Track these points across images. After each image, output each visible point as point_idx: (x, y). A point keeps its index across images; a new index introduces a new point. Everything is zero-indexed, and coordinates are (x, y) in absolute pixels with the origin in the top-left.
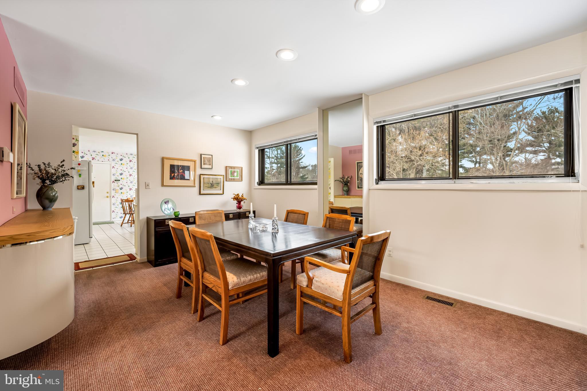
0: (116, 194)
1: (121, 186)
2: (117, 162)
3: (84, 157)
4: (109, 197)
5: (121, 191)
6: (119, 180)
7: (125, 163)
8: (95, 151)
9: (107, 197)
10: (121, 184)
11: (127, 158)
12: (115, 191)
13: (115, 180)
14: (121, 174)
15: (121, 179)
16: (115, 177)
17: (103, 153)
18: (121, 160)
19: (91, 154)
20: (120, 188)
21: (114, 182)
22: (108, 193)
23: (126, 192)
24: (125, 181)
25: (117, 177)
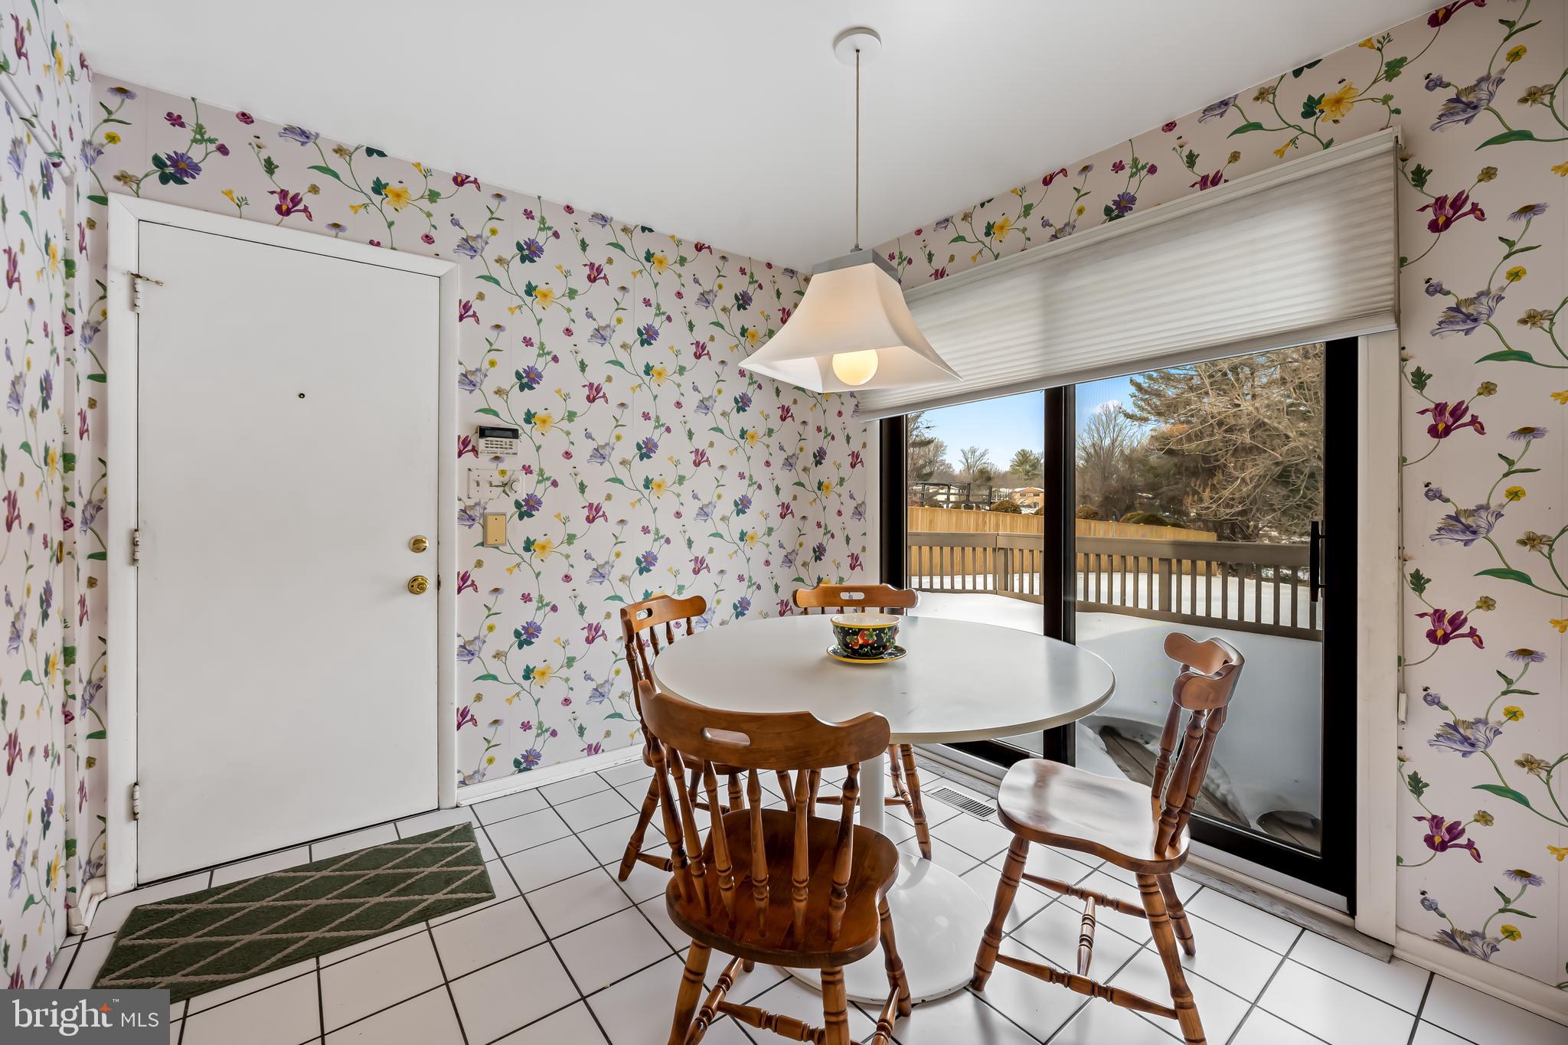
0: (484, 553)
1: (524, 487)
2: (497, 271)
3: (196, 169)
4: (431, 585)
5: (529, 528)
6: (514, 433)
7: (559, 287)
8: (304, 134)
9: (416, 586)
10: (527, 470)
11: (569, 240)
12: (477, 527)
13: (483, 432)
14: (528, 380)
15: (529, 418)
16: (477, 400)
17: (373, 169)
18: (529, 252)
19: (264, 155)
20: (518, 505)
21: (474, 450)
22: (417, 545)
23: (563, 536)
24: (554, 441)
25: (496, 403)
